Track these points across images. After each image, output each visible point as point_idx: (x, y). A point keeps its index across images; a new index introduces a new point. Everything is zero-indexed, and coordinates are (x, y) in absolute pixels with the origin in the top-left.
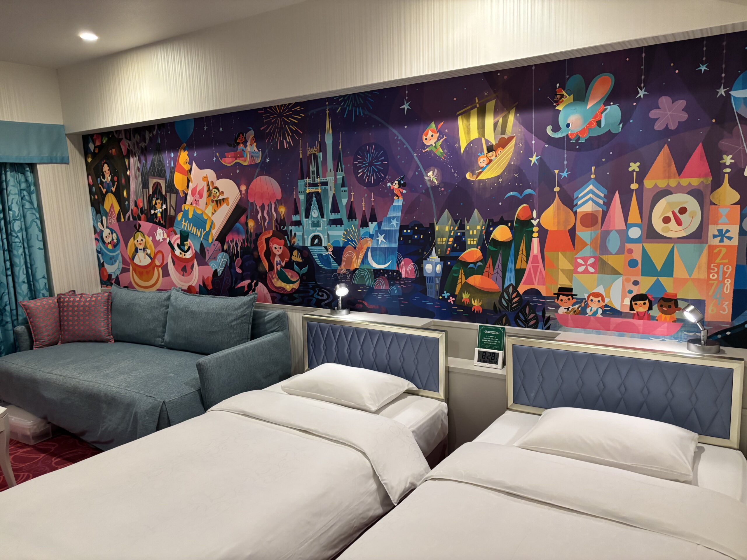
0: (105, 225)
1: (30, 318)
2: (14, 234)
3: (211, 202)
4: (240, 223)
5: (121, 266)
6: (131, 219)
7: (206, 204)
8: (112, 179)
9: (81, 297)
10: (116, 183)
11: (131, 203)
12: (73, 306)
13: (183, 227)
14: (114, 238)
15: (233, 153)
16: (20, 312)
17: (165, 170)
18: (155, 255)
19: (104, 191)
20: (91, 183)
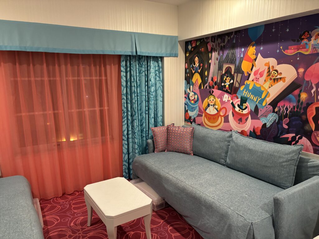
0: (191, 90)
1: (154, 136)
2: (151, 93)
3: (269, 79)
4: (293, 95)
5: (198, 113)
6: (208, 88)
7: (265, 81)
8: (199, 66)
9: (179, 128)
10: (201, 67)
11: (209, 79)
12: (175, 133)
13: (244, 94)
14: (195, 97)
15: (296, 47)
16: (150, 133)
17: (236, 59)
18: (221, 109)
19: (194, 72)
20: (187, 68)
